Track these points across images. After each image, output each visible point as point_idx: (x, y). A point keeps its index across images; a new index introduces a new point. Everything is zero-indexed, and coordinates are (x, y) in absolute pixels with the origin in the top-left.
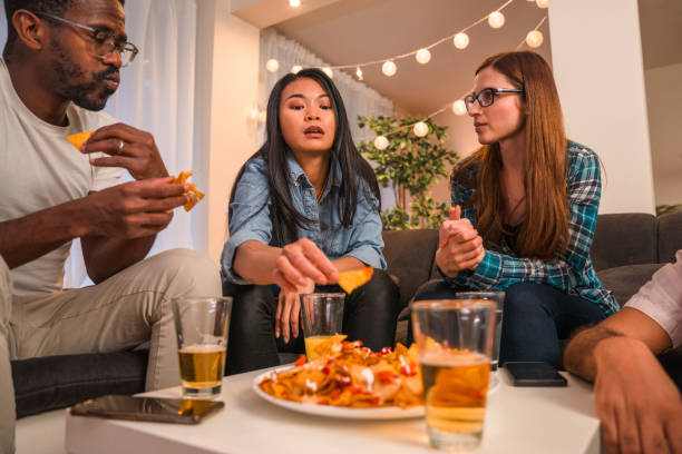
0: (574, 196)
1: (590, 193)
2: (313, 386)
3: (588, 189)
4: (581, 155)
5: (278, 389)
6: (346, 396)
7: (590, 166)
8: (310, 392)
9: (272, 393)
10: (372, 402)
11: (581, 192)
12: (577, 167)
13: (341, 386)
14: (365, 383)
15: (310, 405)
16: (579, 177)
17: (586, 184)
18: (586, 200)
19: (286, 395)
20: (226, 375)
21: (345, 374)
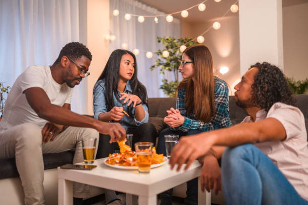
0: (216, 100)
1: (222, 100)
2: (118, 161)
3: (221, 99)
4: (221, 86)
5: (110, 162)
6: (124, 164)
7: (223, 90)
8: (117, 163)
9: (108, 163)
10: (130, 165)
11: (219, 99)
12: (219, 90)
13: (124, 162)
14: (130, 161)
15: (117, 166)
16: (219, 94)
17: (221, 97)
18: (220, 103)
19: (111, 164)
20: (96, 159)
21: (125, 159)
